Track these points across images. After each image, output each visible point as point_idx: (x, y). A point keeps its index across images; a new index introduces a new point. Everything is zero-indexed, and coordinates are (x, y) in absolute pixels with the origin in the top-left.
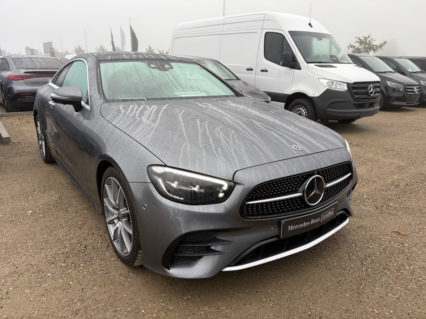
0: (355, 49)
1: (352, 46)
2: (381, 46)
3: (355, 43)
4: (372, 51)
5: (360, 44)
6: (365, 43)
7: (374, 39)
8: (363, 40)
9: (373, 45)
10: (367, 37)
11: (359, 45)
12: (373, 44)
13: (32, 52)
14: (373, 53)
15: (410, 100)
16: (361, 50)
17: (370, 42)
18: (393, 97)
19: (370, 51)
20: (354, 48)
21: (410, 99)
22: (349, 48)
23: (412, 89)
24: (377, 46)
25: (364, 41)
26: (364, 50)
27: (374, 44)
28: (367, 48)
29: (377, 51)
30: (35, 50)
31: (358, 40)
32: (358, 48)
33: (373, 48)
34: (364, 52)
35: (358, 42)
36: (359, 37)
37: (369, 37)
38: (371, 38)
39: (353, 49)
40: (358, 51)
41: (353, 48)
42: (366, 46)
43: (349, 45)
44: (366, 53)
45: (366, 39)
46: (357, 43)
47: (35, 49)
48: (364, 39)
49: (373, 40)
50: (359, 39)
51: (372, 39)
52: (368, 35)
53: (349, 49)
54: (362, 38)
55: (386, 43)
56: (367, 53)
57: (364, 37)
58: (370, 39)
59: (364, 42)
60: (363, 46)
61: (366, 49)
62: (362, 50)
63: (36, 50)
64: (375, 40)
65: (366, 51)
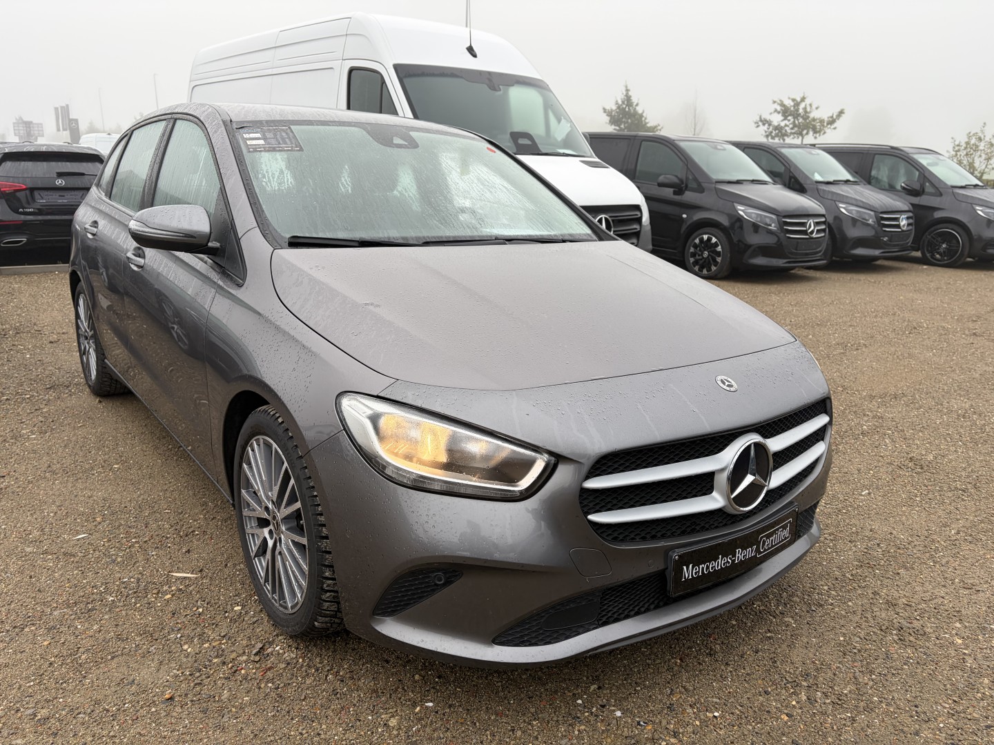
0: (771, 128)
1: (765, 122)
2: (832, 122)
3: (771, 114)
4: (811, 133)
5: (782, 116)
6: (796, 115)
7: (817, 106)
8: (791, 106)
9: (814, 120)
10: (799, 100)
11: (782, 118)
12: (814, 118)
13: (28, 129)
14: (813, 137)
15: (796, 254)
16: (786, 131)
17: (806, 112)
18: (750, 246)
19: (807, 134)
20: (770, 125)
21: (796, 250)
22: (758, 126)
23: (803, 224)
24: (822, 121)
25: (792, 108)
26: (793, 131)
27: (816, 118)
28: (799, 127)
29: (822, 132)
30: (36, 124)
31: (779, 108)
32: (779, 125)
33: (814, 126)
34: (792, 136)
35: (779, 113)
36: (781, 101)
37: (803, 99)
38: (807, 101)
39: (768, 129)
40: (780, 131)
41: (767, 125)
42: (797, 122)
43: (759, 119)
44: (798, 137)
45: (797, 104)
46: (776, 114)
47: (34, 122)
48: (792, 104)
49: (814, 107)
50: (782, 105)
51: (811, 105)
52: (802, 96)
53: (759, 128)
54: (789, 103)
55: (844, 113)
56: (800, 138)
57: (793, 100)
58: (806, 105)
59: (791, 111)
60: (789, 120)
61: (796, 129)
62: (789, 131)
63: (38, 124)
64: (817, 108)
65: (797, 134)
